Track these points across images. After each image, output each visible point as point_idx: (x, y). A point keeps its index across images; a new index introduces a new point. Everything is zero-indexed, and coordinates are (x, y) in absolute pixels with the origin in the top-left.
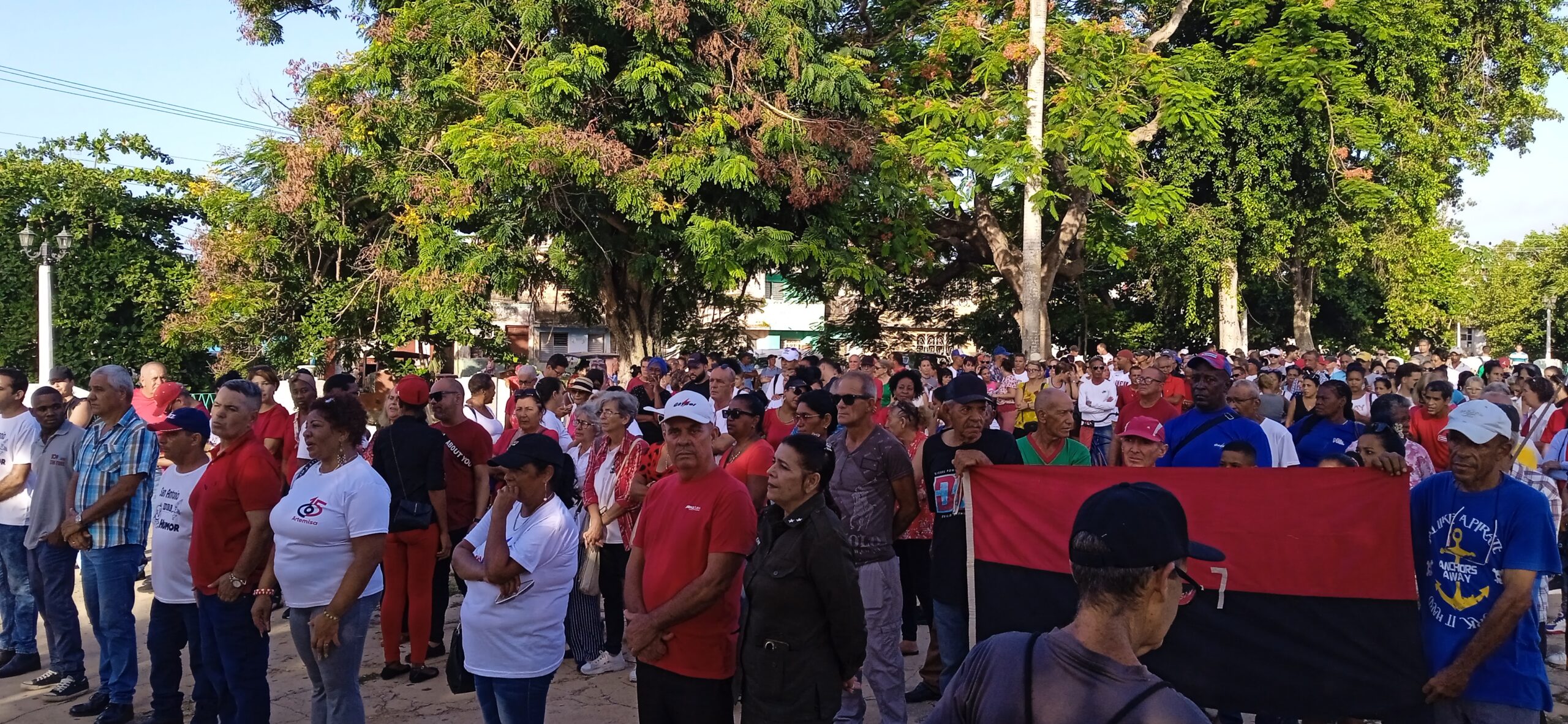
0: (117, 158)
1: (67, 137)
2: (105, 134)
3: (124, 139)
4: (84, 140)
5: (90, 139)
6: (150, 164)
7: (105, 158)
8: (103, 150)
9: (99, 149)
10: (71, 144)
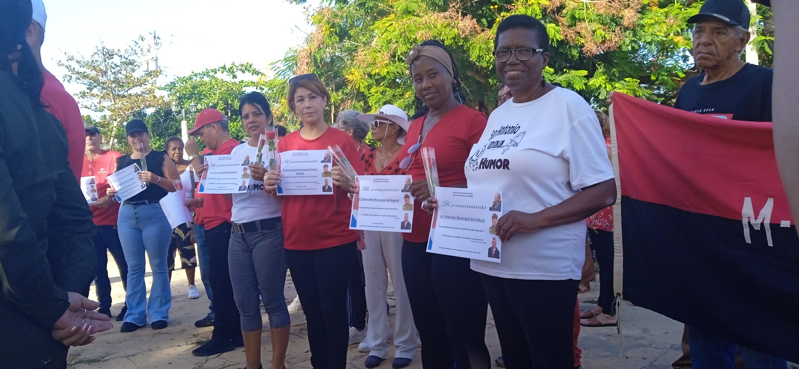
0: (240, 76)
1: (217, 68)
2: (233, 64)
3: (242, 66)
4: (224, 68)
5: (227, 67)
6: (255, 78)
7: (235, 77)
8: (233, 72)
9: (231, 71)
10: (219, 70)
